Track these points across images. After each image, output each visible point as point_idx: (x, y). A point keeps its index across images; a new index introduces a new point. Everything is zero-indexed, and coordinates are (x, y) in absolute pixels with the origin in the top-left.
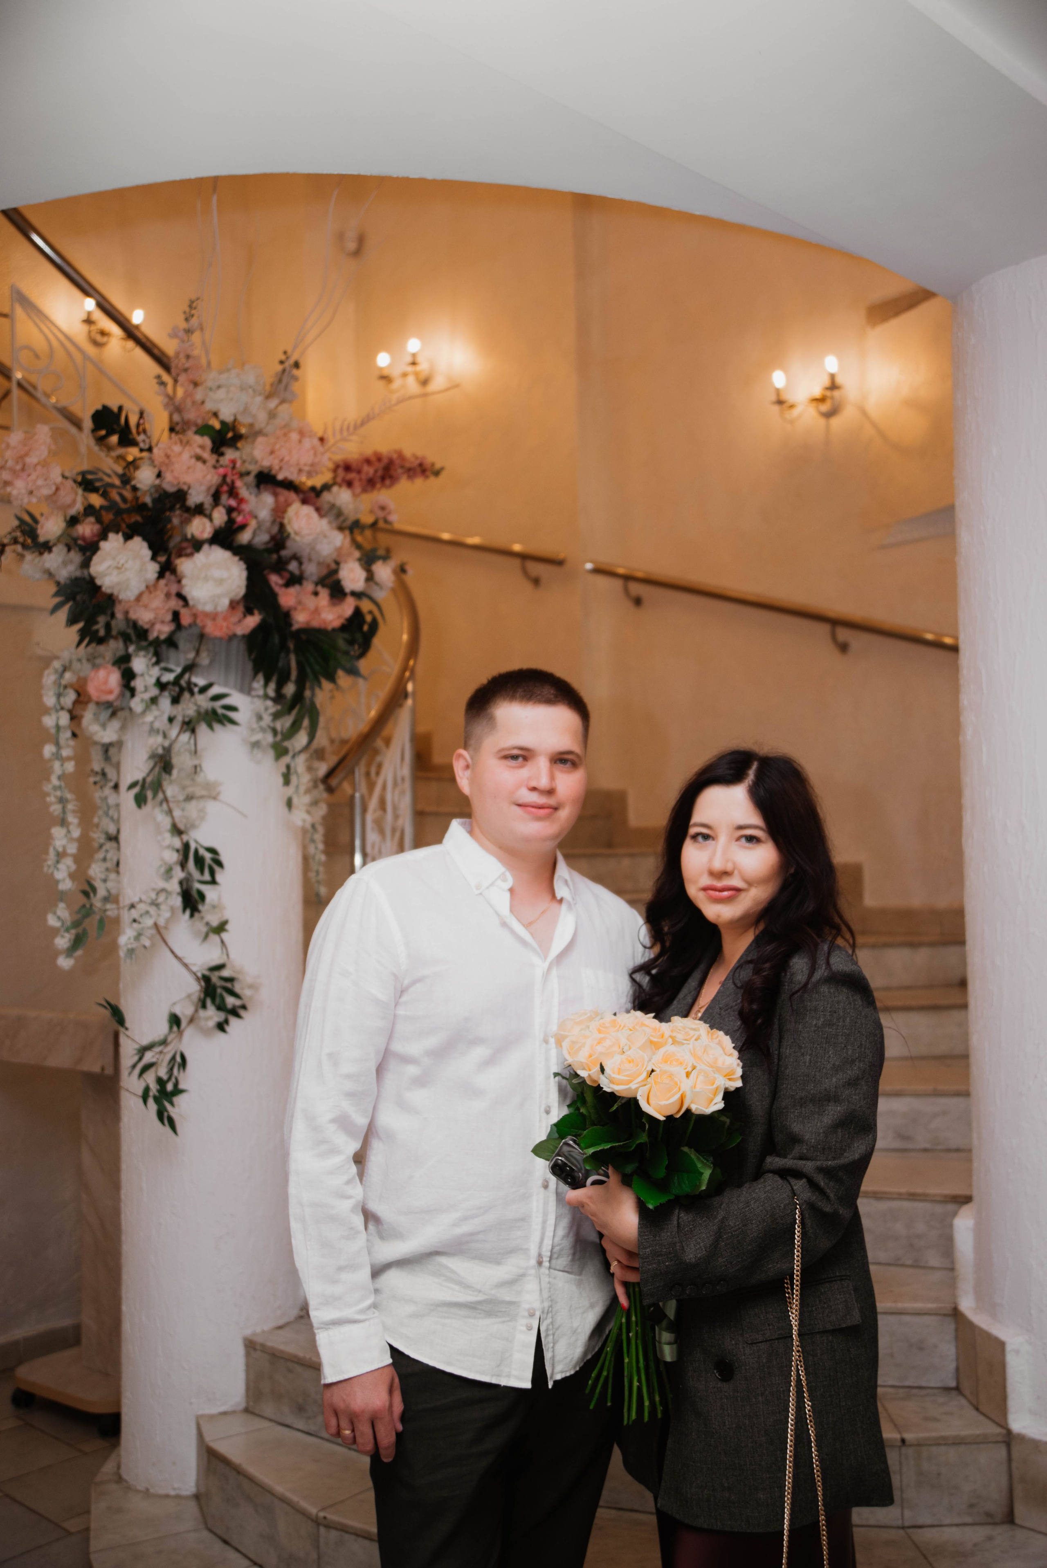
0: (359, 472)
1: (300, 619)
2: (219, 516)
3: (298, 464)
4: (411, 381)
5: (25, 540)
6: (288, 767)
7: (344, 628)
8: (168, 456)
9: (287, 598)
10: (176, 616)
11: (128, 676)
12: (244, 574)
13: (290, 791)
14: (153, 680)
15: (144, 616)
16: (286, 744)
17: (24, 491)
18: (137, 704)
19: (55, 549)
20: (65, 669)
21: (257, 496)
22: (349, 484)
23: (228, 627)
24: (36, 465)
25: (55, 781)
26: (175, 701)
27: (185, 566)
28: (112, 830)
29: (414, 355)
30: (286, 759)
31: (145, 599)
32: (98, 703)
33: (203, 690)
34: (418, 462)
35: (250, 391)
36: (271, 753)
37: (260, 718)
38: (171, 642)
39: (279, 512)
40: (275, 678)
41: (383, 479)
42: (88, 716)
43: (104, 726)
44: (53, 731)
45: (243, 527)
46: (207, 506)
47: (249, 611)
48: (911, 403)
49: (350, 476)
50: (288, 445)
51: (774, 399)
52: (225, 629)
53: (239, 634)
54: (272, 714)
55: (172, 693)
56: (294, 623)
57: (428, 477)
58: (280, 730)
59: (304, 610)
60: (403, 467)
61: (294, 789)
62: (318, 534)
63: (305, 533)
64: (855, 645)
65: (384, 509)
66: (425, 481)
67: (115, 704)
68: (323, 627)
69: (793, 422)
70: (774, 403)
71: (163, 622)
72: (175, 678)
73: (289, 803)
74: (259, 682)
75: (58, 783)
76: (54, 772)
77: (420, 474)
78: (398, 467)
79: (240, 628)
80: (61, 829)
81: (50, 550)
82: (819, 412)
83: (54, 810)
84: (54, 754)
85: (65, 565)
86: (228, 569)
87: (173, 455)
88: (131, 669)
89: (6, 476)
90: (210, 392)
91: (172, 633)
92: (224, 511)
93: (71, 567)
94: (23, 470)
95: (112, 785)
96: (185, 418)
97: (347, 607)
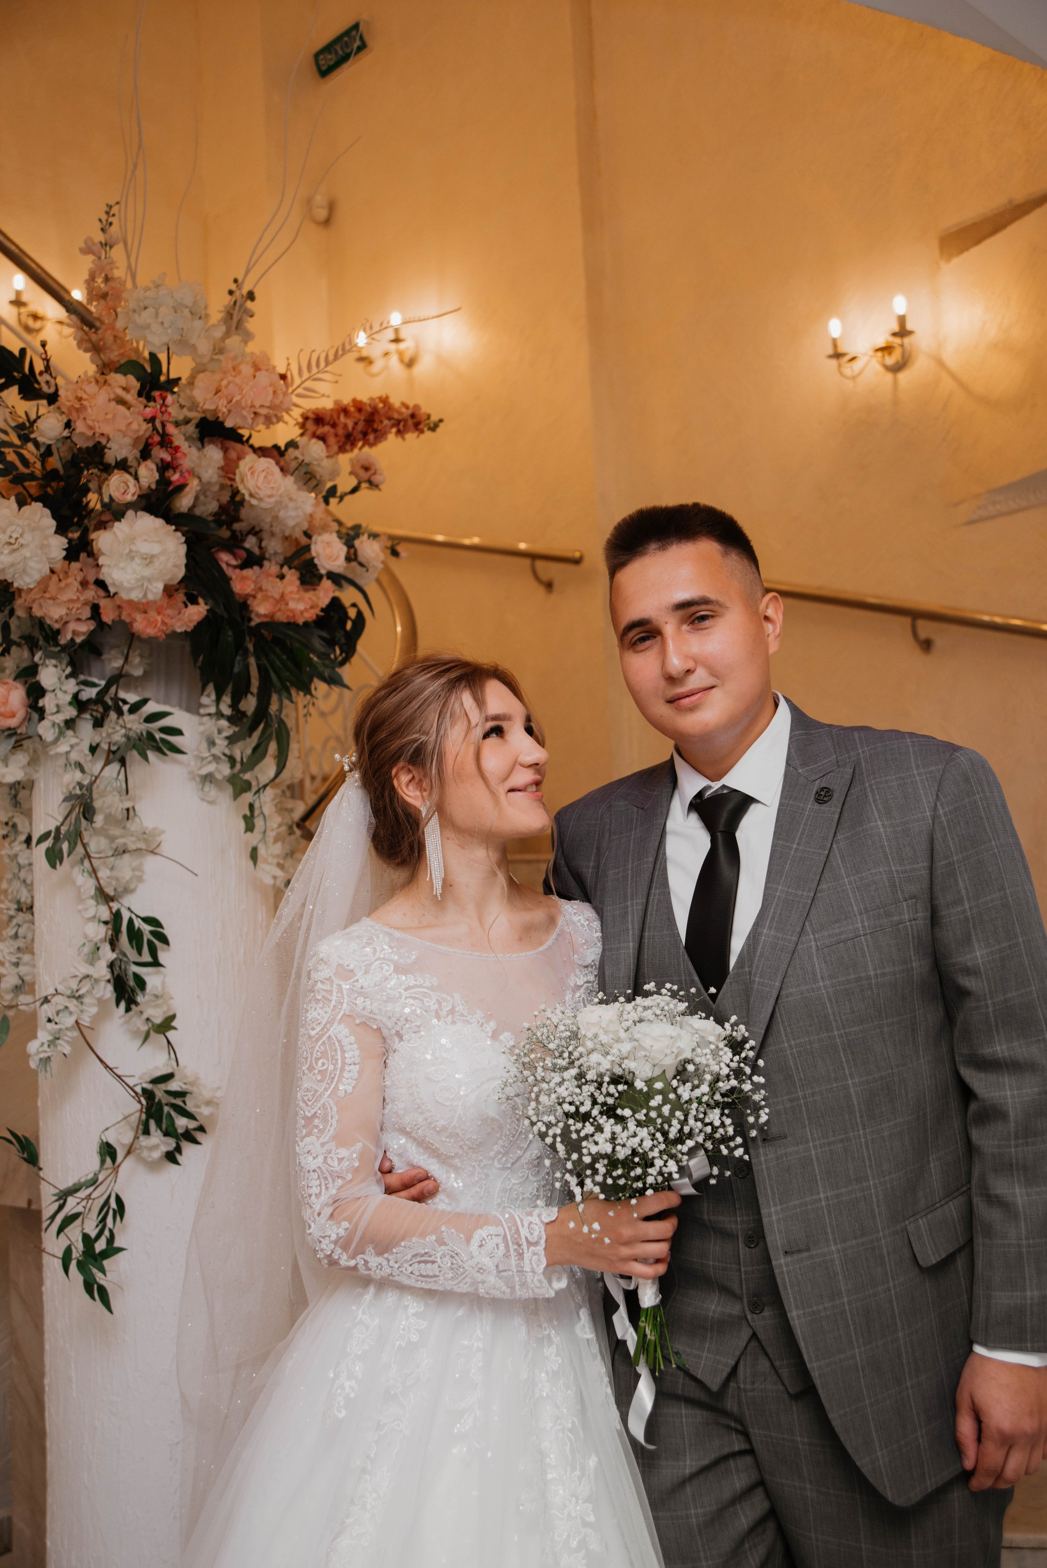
0: (334, 425)
1: (261, 609)
2: (148, 474)
3: (252, 406)
4: (394, 360)
6: (251, 807)
7: (318, 622)
8: (80, 399)
9: (244, 582)
10: (96, 610)
11: (36, 692)
12: (183, 549)
13: (254, 838)
14: (69, 698)
15: (54, 613)
18: (46, 730)
21: (199, 450)
22: (323, 439)
23: (164, 623)
26: (98, 723)
27: (103, 540)
28: (24, 896)
29: (397, 330)
30: (248, 797)
31: (51, 588)
33: (135, 708)
34: (410, 412)
36: (230, 790)
37: (212, 743)
38: (91, 646)
39: (229, 469)
40: (229, 689)
41: (365, 434)
45: (181, 488)
46: (131, 462)
47: (192, 600)
49: (322, 430)
50: (237, 380)
51: (830, 351)
52: (159, 624)
53: (179, 630)
54: (227, 738)
55: (95, 714)
56: (253, 616)
57: (422, 432)
58: (238, 758)
59: (266, 598)
60: (390, 419)
61: (260, 836)
62: (281, 496)
63: (262, 494)
64: (939, 642)
65: (366, 469)
66: (418, 436)
67: (19, 731)
68: (292, 621)
69: (854, 378)
70: (831, 357)
71: (79, 620)
72: (98, 694)
73: (254, 855)
74: (208, 696)
77: (412, 428)
78: (384, 419)
79: (179, 623)
82: (885, 366)
86: (161, 542)
87: (86, 397)
88: (39, 684)
90: (133, 316)
91: (93, 634)
92: (154, 468)
95: (24, 839)
96: (105, 358)
97: (323, 594)
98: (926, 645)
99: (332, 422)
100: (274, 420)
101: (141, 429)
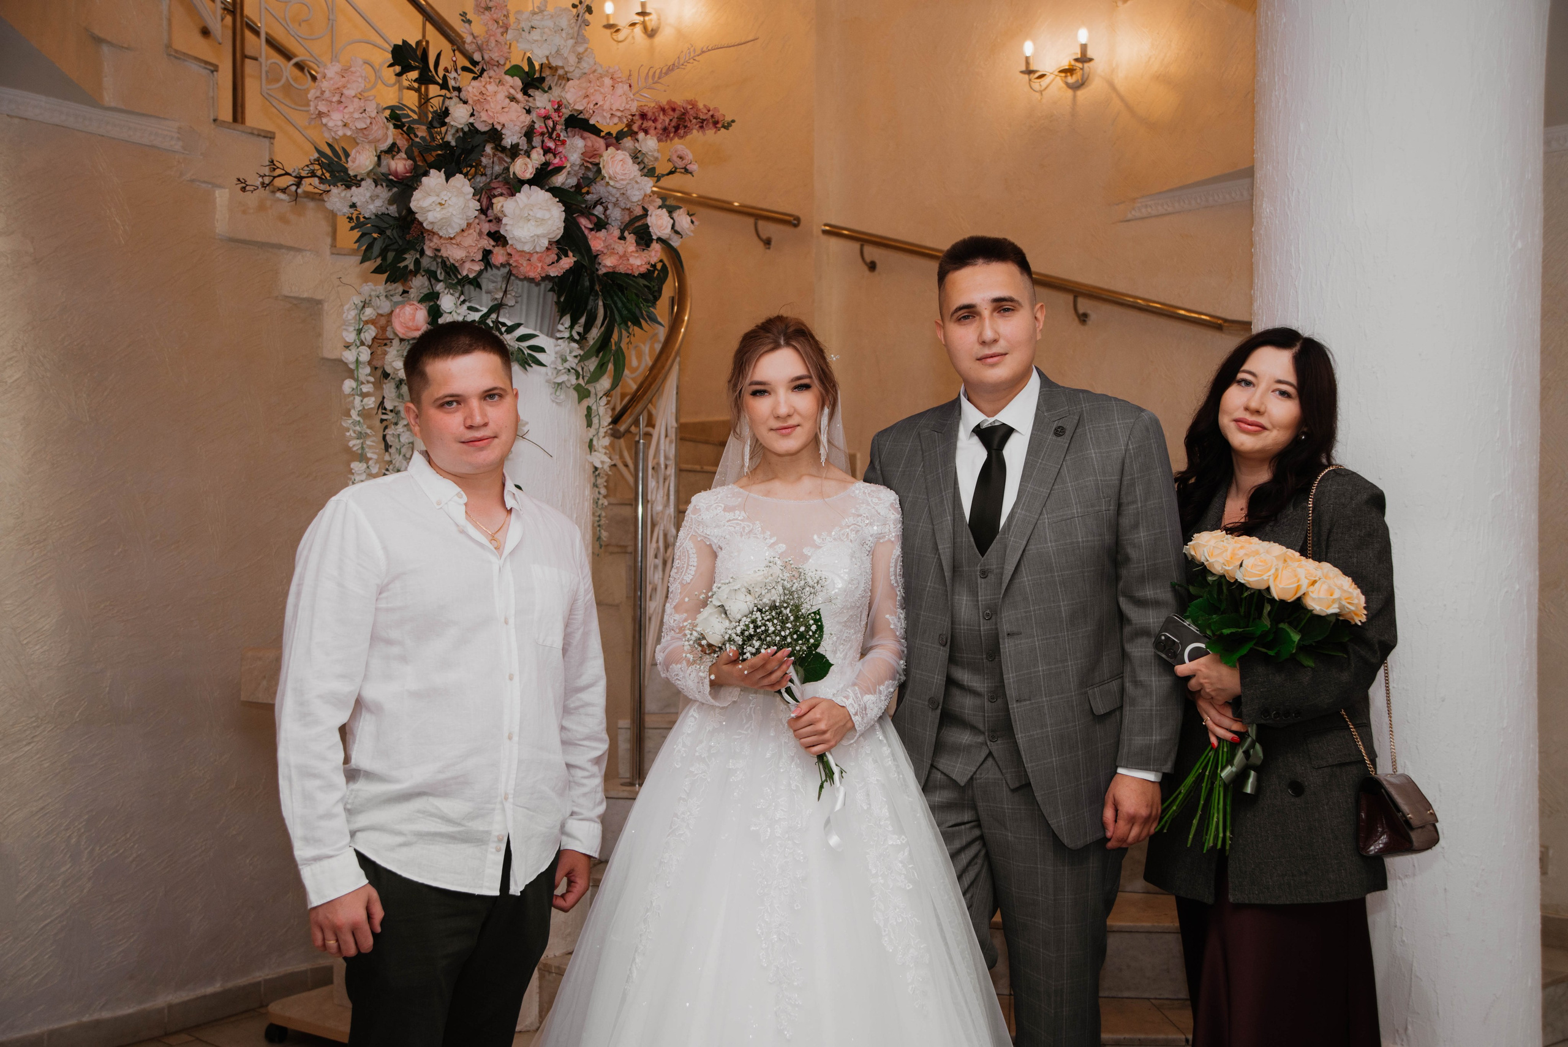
0: (655, 121)
2: (537, 157)
3: (611, 109)
4: (638, 30)
5: (323, 174)
6: (589, 408)
7: (647, 275)
8: (482, 93)
9: (597, 242)
11: (436, 313)
12: (563, 215)
13: (592, 431)
15: (454, 254)
16: (590, 388)
17: (340, 123)
19: (363, 183)
20: (364, 305)
21: (570, 138)
22: (647, 132)
23: (542, 269)
24: (354, 97)
25: (354, 416)
29: (643, 4)
30: (586, 403)
31: (459, 238)
32: (402, 340)
33: (511, 330)
34: (711, 113)
35: (562, 34)
36: (575, 395)
37: (565, 360)
38: (475, 283)
39: (592, 158)
40: (583, 320)
41: (677, 128)
42: (391, 353)
44: (354, 366)
45: (559, 169)
46: (523, 147)
47: (564, 253)
48: (1162, 78)
49: (646, 124)
50: (602, 90)
51: (1024, 68)
52: (540, 269)
53: (552, 275)
54: (576, 357)
56: (601, 267)
57: (719, 129)
58: (581, 373)
59: (612, 254)
60: (696, 118)
61: (595, 432)
62: (630, 180)
63: (619, 177)
64: (1093, 316)
65: (681, 158)
66: (715, 133)
68: (630, 272)
69: (1041, 92)
70: (1022, 72)
71: (473, 260)
72: (481, 317)
73: (591, 446)
74: (562, 324)
75: (358, 419)
76: (354, 408)
77: (711, 126)
78: (692, 118)
79: (554, 269)
80: (361, 465)
81: (358, 185)
82: (1067, 84)
83: (354, 445)
84: (353, 389)
85: (373, 200)
86: (549, 210)
87: (488, 94)
88: (439, 307)
89: (322, 108)
90: (523, 33)
91: (480, 273)
92: (542, 152)
93: (378, 203)
94: (340, 102)
95: (406, 423)
96: (486, 57)
97: (653, 254)
98: (1083, 318)
99: (653, 118)
101: (526, 119)
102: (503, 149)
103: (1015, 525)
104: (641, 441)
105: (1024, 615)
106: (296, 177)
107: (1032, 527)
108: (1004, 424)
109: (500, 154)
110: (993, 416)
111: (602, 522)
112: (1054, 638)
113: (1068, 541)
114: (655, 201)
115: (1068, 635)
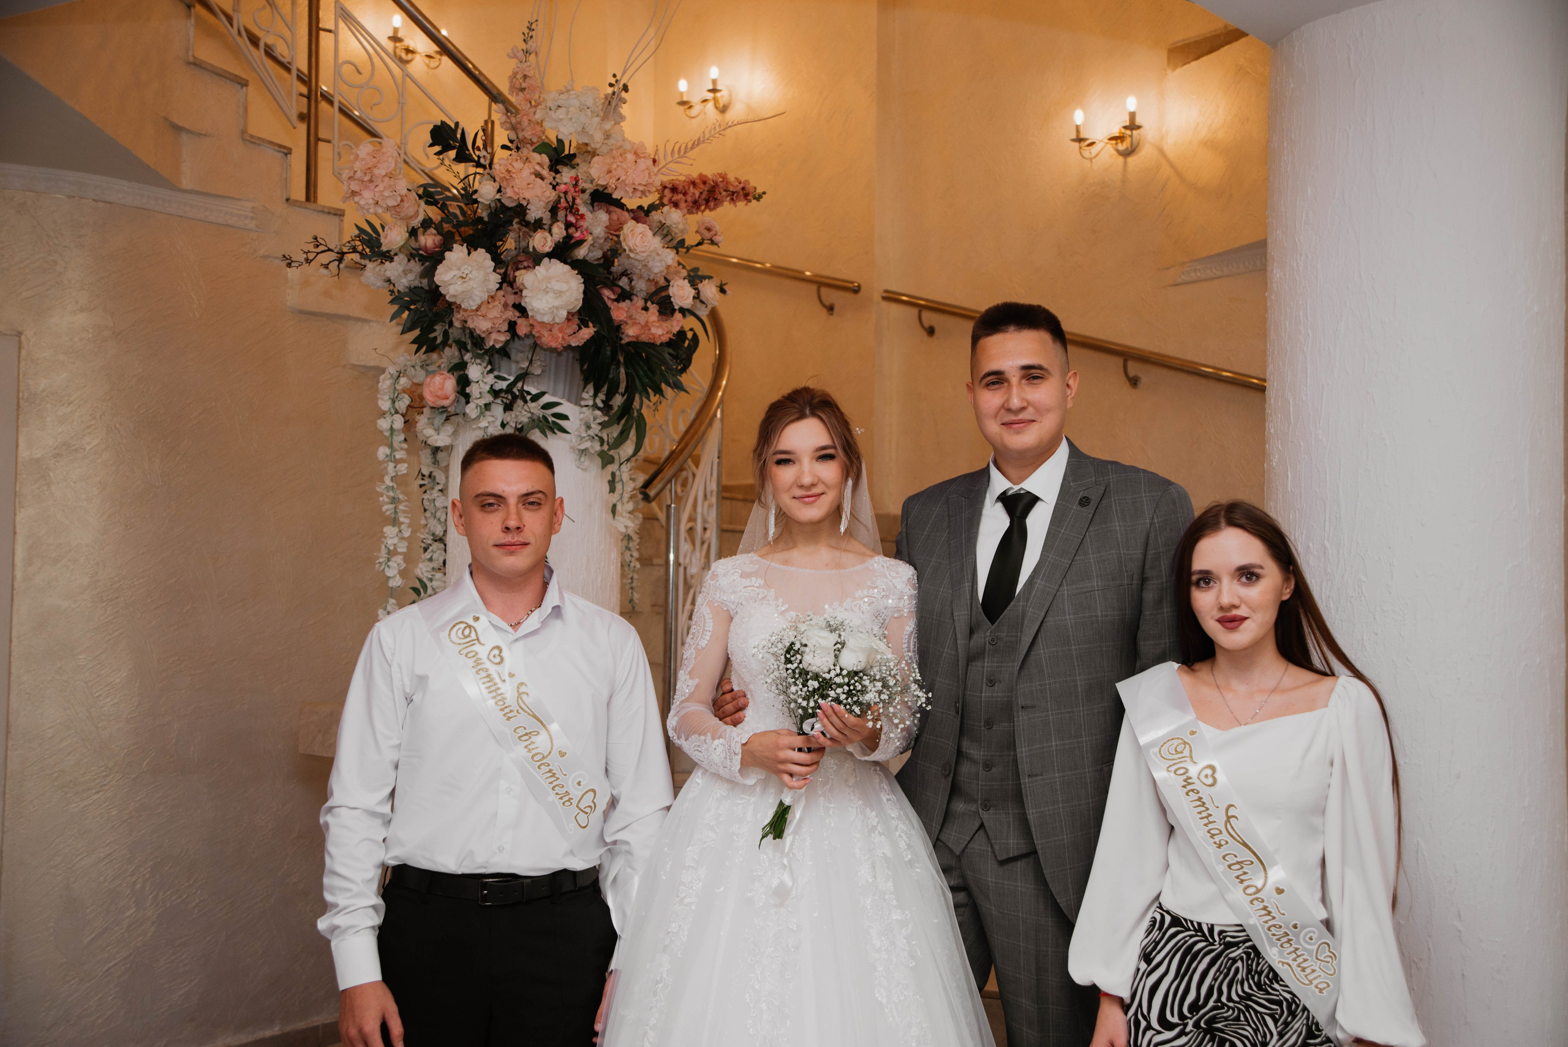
0: (685, 194)
1: (631, 332)
2: (559, 231)
3: (634, 184)
4: (710, 106)
5: (364, 249)
6: (613, 474)
7: (670, 344)
8: (509, 171)
9: (619, 312)
10: (512, 326)
11: (464, 383)
12: (582, 287)
13: (615, 498)
14: (488, 388)
15: (481, 325)
17: (371, 201)
18: (471, 410)
19: (396, 259)
20: (399, 375)
21: (593, 213)
22: (676, 205)
23: (563, 338)
24: (383, 177)
25: (388, 481)
26: (508, 408)
27: (526, 278)
28: (439, 531)
29: (714, 82)
30: (612, 468)
31: (483, 309)
32: (432, 408)
33: (535, 398)
34: (741, 186)
35: (589, 112)
36: (599, 461)
37: (589, 427)
38: (504, 352)
39: (614, 230)
40: (605, 388)
41: (707, 201)
42: (422, 421)
43: (438, 431)
44: (387, 434)
45: (580, 242)
46: (546, 221)
47: (584, 323)
48: (1210, 144)
49: (676, 197)
50: (624, 166)
51: (1073, 136)
52: (560, 340)
53: (573, 345)
54: (600, 424)
55: (505, 400)
56: (623, 336)
57: (750, 201)
58: (606, 439)
59: (635, 323)
60: (726, 190)
61: (619, 497)
62: (651, 252)
63: (638, 250)
64: (1144, 380)
65: (709, 230)
66: (746, 205)
67: (449, 409)
68: (652, 341)
69: (1091, 159)
70: (1072, 140)
71: (499, 331)
72: (508, 386)
73: (613, 510)
74: (587, 392)
75: (391, 484)
76: (387, 473)
77: (742, 198)
78: (722, 191)
79: (574, 340)
80: (393, 529)
81: (391, 260)
82: (1118, 151)
83: (387, 510)
84: (387, 456)
85: (406, 275)
86: (567, 282)
87: (514, 171)
88: (467, 376)
89: (355, 186)
90: (550, 112)
91: (507, 343)
92: (563, 226)
93: (411, 277)
94: (371, 181)
95: (440, 488)
96: (520, 136)
97: (675, 323)
98: (1134, 382)
99: (683, 191)
100: (648, 194)
101: (552, 195)
102: (527, 224)
103: (1035, 596)
104: (673, 505)
105: (1039, 688)
106: (338, 253)
107: (1052, 598)
108: (1029, 492)
109: (524, 229)
110: (1018, 484)
111: (634, 584)
112: (1069, 712)
113: (1087, 615)
114: (680, 272)
115: (1083, 710)
